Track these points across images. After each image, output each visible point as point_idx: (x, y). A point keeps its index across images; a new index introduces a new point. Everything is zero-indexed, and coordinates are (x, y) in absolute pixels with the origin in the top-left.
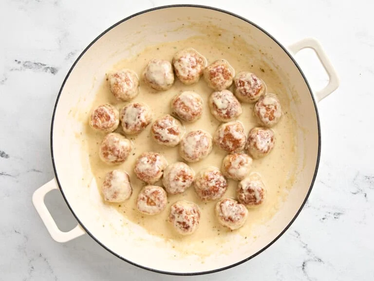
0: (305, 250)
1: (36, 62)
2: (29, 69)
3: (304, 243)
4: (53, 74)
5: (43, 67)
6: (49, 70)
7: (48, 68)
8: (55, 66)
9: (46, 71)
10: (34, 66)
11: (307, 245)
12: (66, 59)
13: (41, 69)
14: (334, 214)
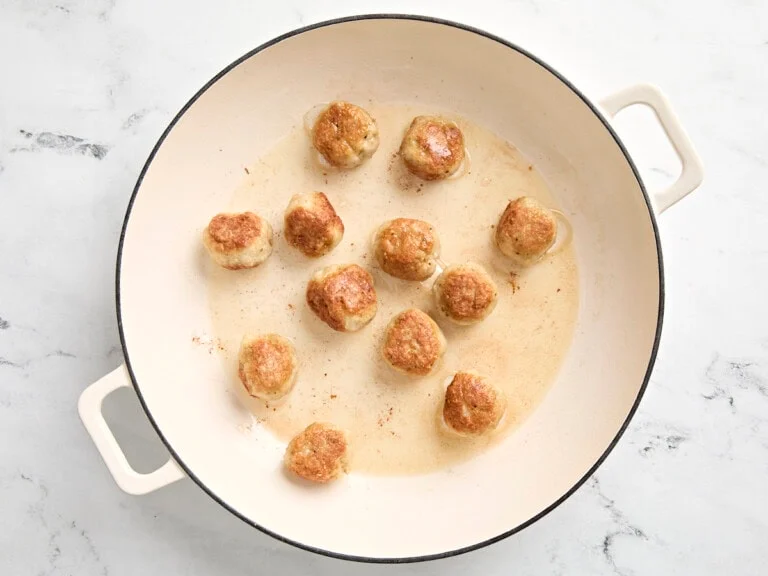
0: (609, 512)
1: (63, 134)
2: (51, 149)
3: (607, 499)
4: (97, 159)
5: (78, 144)
6: (88, 150)
7: (87, 145)
8: (101, 141)
9: (83, 153)
10: (58, 142)
11: (612, 502)
12: (124, 128)
13: (73, 148)
14: (669, 440)
